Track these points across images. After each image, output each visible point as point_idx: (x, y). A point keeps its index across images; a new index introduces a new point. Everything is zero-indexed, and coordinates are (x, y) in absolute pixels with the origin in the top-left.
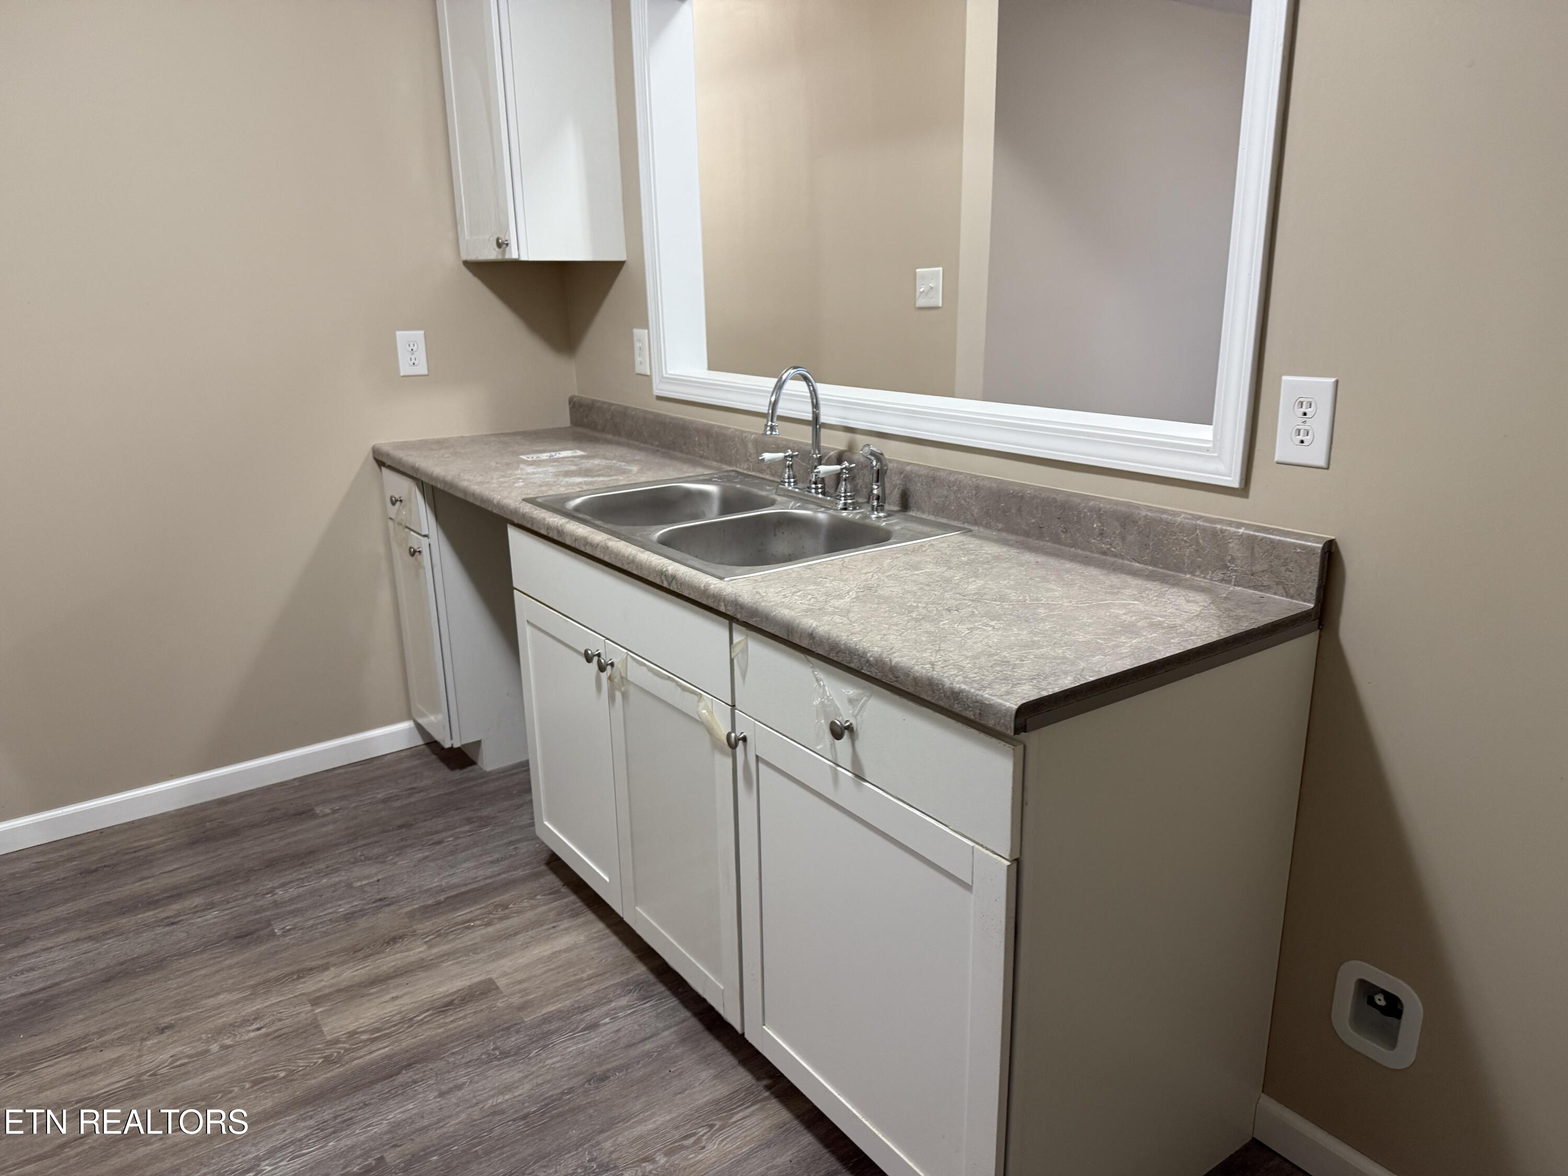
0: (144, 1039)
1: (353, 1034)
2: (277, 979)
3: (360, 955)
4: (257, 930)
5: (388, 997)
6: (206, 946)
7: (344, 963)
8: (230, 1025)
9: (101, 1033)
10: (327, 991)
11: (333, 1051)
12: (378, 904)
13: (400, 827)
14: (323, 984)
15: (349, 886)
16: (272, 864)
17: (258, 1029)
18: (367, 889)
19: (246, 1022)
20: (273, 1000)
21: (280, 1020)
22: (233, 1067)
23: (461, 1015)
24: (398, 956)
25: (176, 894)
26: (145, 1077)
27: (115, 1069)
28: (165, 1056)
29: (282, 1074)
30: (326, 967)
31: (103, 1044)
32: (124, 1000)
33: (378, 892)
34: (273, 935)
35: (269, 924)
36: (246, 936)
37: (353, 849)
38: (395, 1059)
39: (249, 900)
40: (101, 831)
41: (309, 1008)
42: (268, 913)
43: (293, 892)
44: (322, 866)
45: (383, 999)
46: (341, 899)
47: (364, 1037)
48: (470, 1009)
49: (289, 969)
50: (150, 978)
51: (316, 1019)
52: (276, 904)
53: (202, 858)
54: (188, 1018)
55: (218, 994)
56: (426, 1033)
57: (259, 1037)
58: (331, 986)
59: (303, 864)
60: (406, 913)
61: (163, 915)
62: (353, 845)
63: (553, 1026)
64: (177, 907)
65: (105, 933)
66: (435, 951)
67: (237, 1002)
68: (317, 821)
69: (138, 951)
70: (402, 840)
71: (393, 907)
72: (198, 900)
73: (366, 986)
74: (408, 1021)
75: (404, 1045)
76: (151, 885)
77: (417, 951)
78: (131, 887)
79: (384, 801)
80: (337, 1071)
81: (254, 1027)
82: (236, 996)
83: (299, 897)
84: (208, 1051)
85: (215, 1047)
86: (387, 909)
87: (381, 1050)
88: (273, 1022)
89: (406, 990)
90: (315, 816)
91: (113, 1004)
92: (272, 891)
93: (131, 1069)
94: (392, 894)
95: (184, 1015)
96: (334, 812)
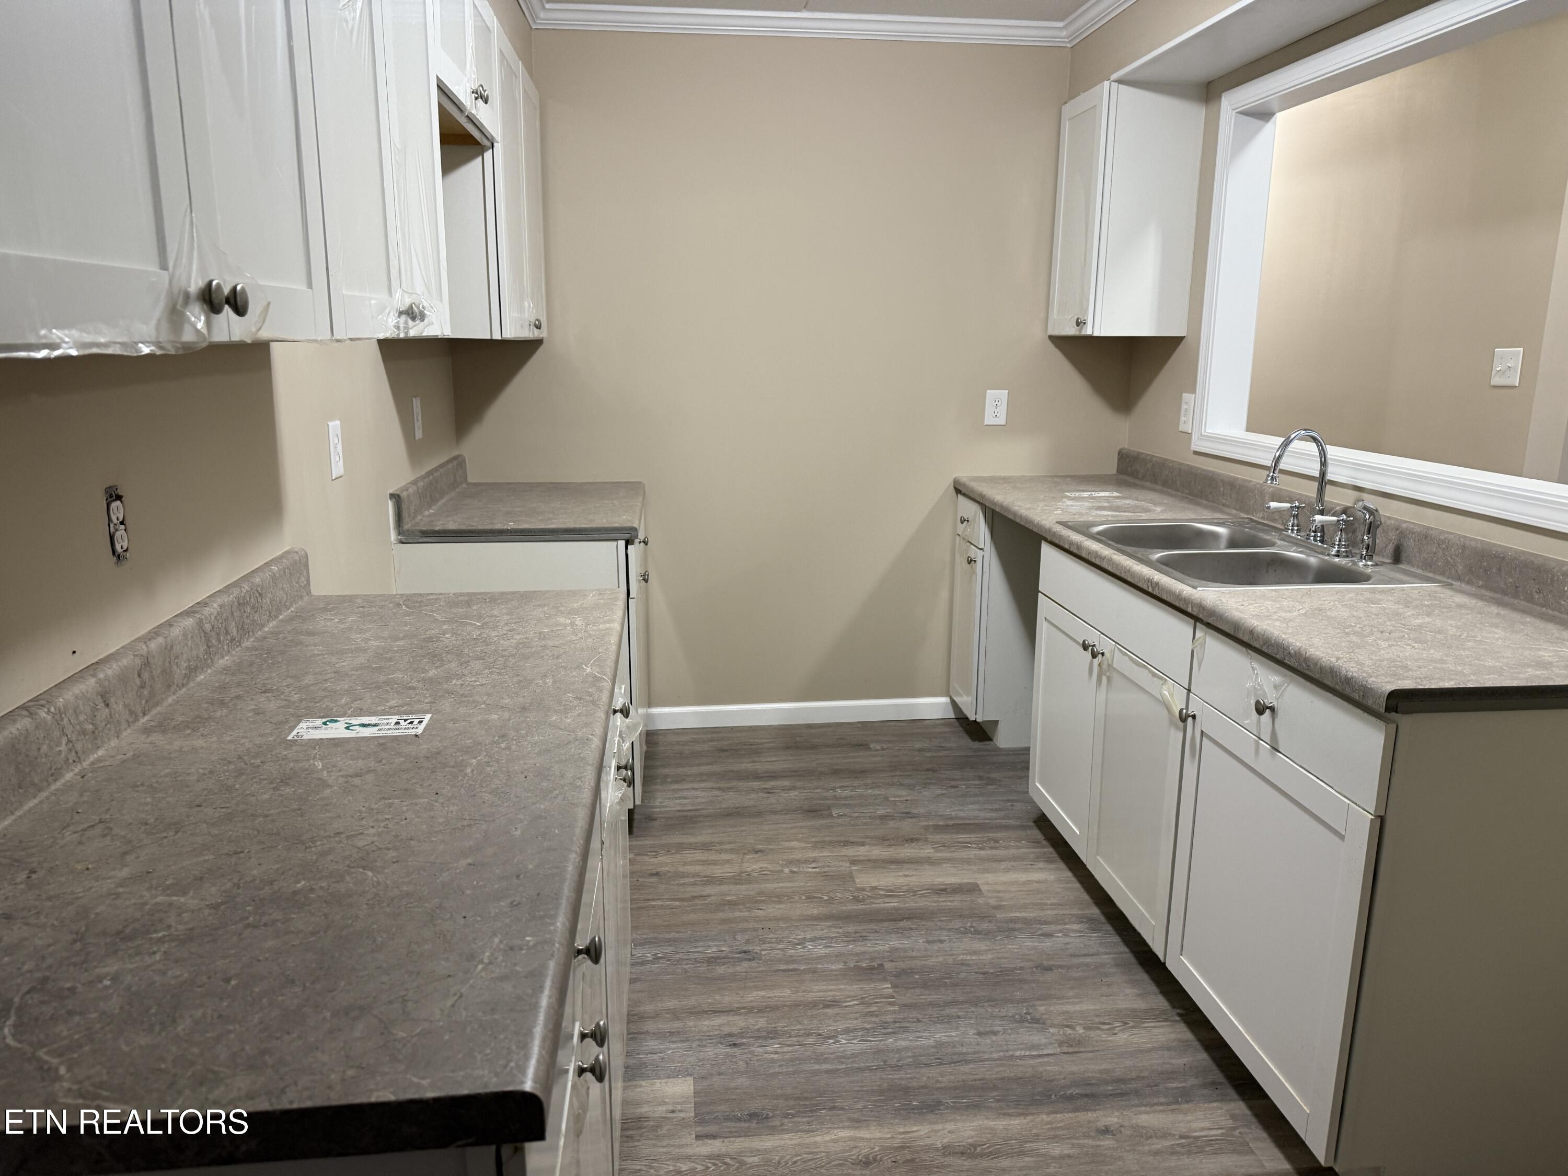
0: (745, 854)
1: (874, 888)
2: (830, 842)
3: (887, 843)
4: (820, 810)
5: (901, 874)
6: (787, 811)
7: (875, 845)
8: (797, 860)
9: (721, 843)
10: (861, 858)
11: (860, 895)
12: (904, 815)
13: (928, 770)
14: (859, 853)
15: (886, 799)
16: (837, 772)
17: (814, 868)
18: (899, 804)
19: (807, 861)
20: (826, 854)
21: (828, 867)
22: (796, 884)
23: (951, 899)
24: (912, 851)
25: (773, 776)
26: (744, 875)
27: (727, 866)
28: (756, 867)
29: (826, 898)
30: (863, 844)
31: (722, 850)
32: (736, 829)
33: (906, 808)
34: (831, 815)
35: (829, 808)
36: (814, 811)
37: (892, 776)
38: (900, 912)
39: (818, 791)
40: (732, 728)
41: (848, 865)
42: (829, 802)
43: (847, 793)
44: (869, 781)
45: (898, 874)
46: (879, 805)
47: (882, 892)
48: (958, 897)
49: (838, 839)
50: (752, 820)
51: (851, 873)
52: (835, 798)
53: (791, 758)
54: (772, 849)
55: (792, 841)
56: (923, 903)
57: (816, 872)
58: (865, 856)
59: (856, 777)
60: (924, 826)
61: (764, 786)
62: (892, 774)
63: (1018, 926)
64: (772, 783)
65: (728, 788)
66: (939, 855)
67: (803, 848)
68: (868, 753)
69: (746, 804)
70: (928, 778)
71: (914, 820)
72: (786, 783)
73: (887, 863)
74: (912, 892)
75: (907, 905)
76: (758, 766)
77: (927, 851)
78: (746, 765)
79: (919, 750)
80: (860, 906)
81: (812, 866)
82: (803, 845)
83: (851, 797)
84: (782, 871)
85: (786, 870)
86: (910, 820)
87: (893, 904)
88: (824, 866)
89: (914, 873)
90: (869, 749)
91: (730, 830)
92: (834, 789)
93: (737, 869)
94: (915, 811)
95: (770, 847)
96: (883, 749)
